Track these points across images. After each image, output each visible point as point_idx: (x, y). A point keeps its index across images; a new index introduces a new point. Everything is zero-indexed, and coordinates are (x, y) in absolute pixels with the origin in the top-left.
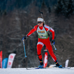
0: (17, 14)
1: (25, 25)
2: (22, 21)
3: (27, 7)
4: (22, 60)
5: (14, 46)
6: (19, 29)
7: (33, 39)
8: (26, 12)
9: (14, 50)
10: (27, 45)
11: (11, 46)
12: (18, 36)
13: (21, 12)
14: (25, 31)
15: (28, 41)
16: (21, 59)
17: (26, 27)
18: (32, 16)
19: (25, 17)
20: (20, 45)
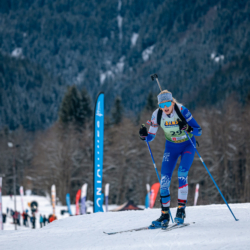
0: (204, 115)
1: (219, 134)
2: (213, 128)
3: (218, 104)
4: (215, 196)
5: (200, 172)
6: (209, 141)
7: (234, 159)
8: (219, 112)
9: (201, 178)
10: (224, 169)
11: (195, 172)
12: (208, 154)
13: (211, 113)
14: (220, 146)
15: (226, 162)
16: (214, 194)
17: (220, 137)
18: (230, 118)
19: (219, 121)
20: (211, 169)
